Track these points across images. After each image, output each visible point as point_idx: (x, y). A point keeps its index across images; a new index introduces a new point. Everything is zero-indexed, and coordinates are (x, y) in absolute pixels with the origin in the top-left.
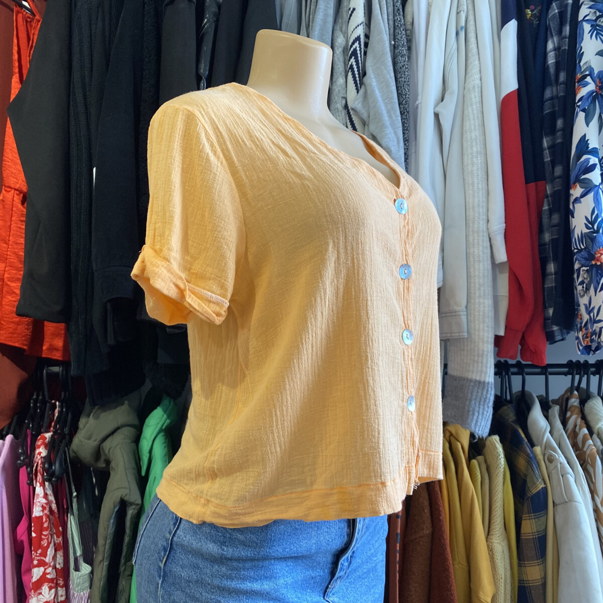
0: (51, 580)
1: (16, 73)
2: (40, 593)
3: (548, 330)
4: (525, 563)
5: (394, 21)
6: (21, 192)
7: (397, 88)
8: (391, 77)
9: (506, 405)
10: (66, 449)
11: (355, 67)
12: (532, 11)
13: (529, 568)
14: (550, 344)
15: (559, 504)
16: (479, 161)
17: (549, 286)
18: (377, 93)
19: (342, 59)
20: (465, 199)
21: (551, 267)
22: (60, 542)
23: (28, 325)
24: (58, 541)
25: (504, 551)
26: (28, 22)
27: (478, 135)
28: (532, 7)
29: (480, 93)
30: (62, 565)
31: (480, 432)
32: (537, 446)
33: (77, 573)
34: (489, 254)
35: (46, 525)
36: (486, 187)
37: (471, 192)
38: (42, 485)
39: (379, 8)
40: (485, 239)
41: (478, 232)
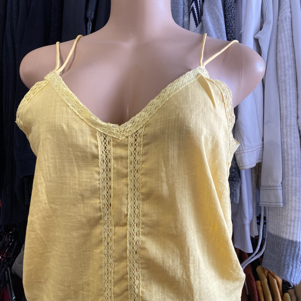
11: (195, 9)
18: (210, 25)
31: (294, 282)
37: (284, 96)
40: (296, 131)
41: (290, 126)
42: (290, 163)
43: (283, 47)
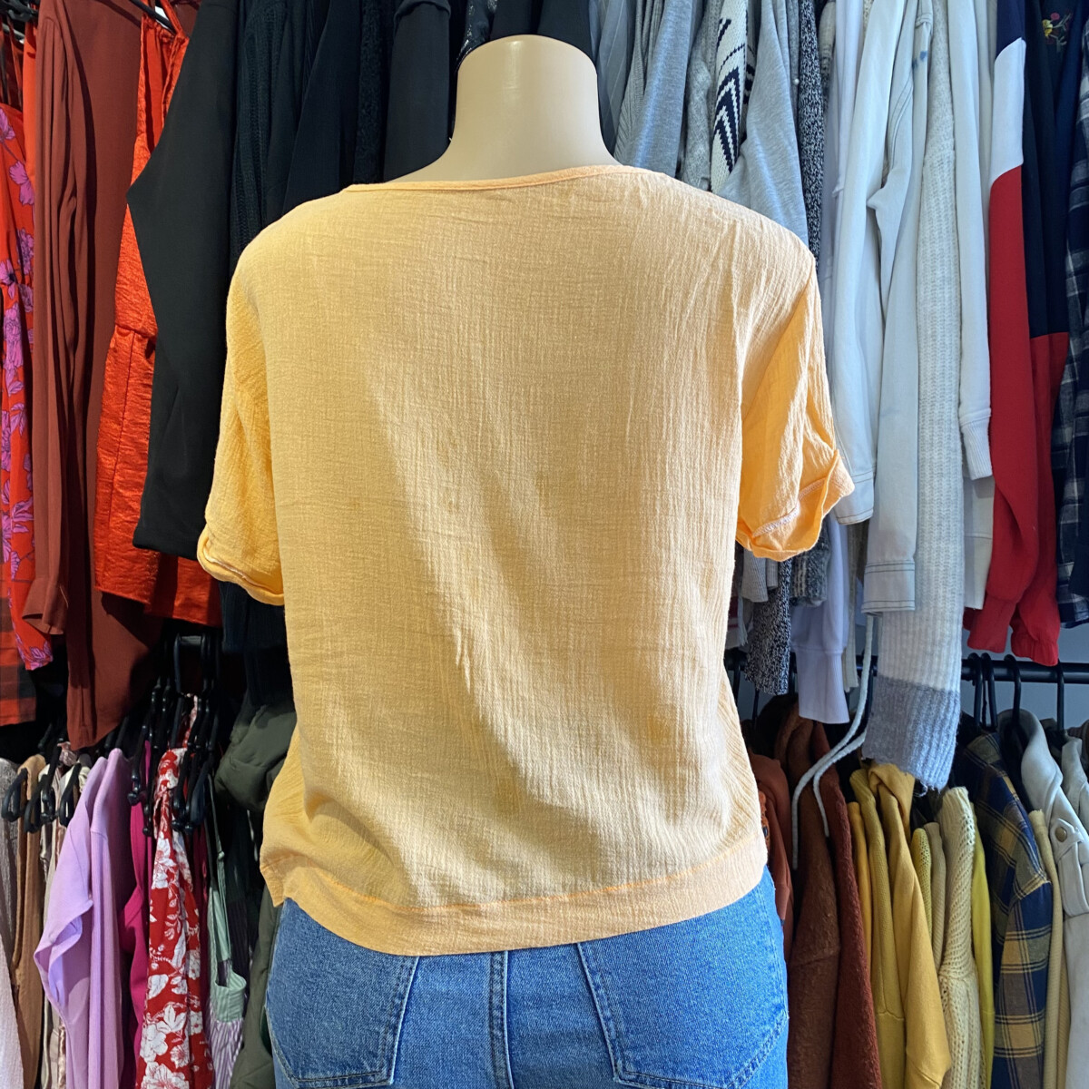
0: (180, 998)
1: (142, 132)
2: (161, 1019)
3: (1063, 602)
4: (1008, 1017)
5: (800, 43)
6: (145, 335)
7: (800, 161)
8: (790, 144)
9: (984, 734)
10: (209, 777)
11: (727, 124)
12: (1054, 23)
13: (1014, 1026)
14: (1067, 627)
15: (1074, 916)
16: (947, 296)
17: (1069, 522)
18: (766, 172)
19: (703, 110)
20: (919, 363)
21: (1074, 489)
22: (196, 935)
23: (151, 563)
24: (193, 933)
25: (970, 994)
26: (164, 44)
27: (945, 247)
28: (1056, 16)
29: (952, 173)
30: (198, 974)
31: (931, 780)
32: (1038, 810)
33: (223, 988)
34: (960, 463)
35: (173, 904)
36: (958, 342)
37: (929, 350)
38: (169, 836)
39: (773, 20)
40: (952, 435)
41: (940, 422)
42: (935, 510)
43: (933, 231)
